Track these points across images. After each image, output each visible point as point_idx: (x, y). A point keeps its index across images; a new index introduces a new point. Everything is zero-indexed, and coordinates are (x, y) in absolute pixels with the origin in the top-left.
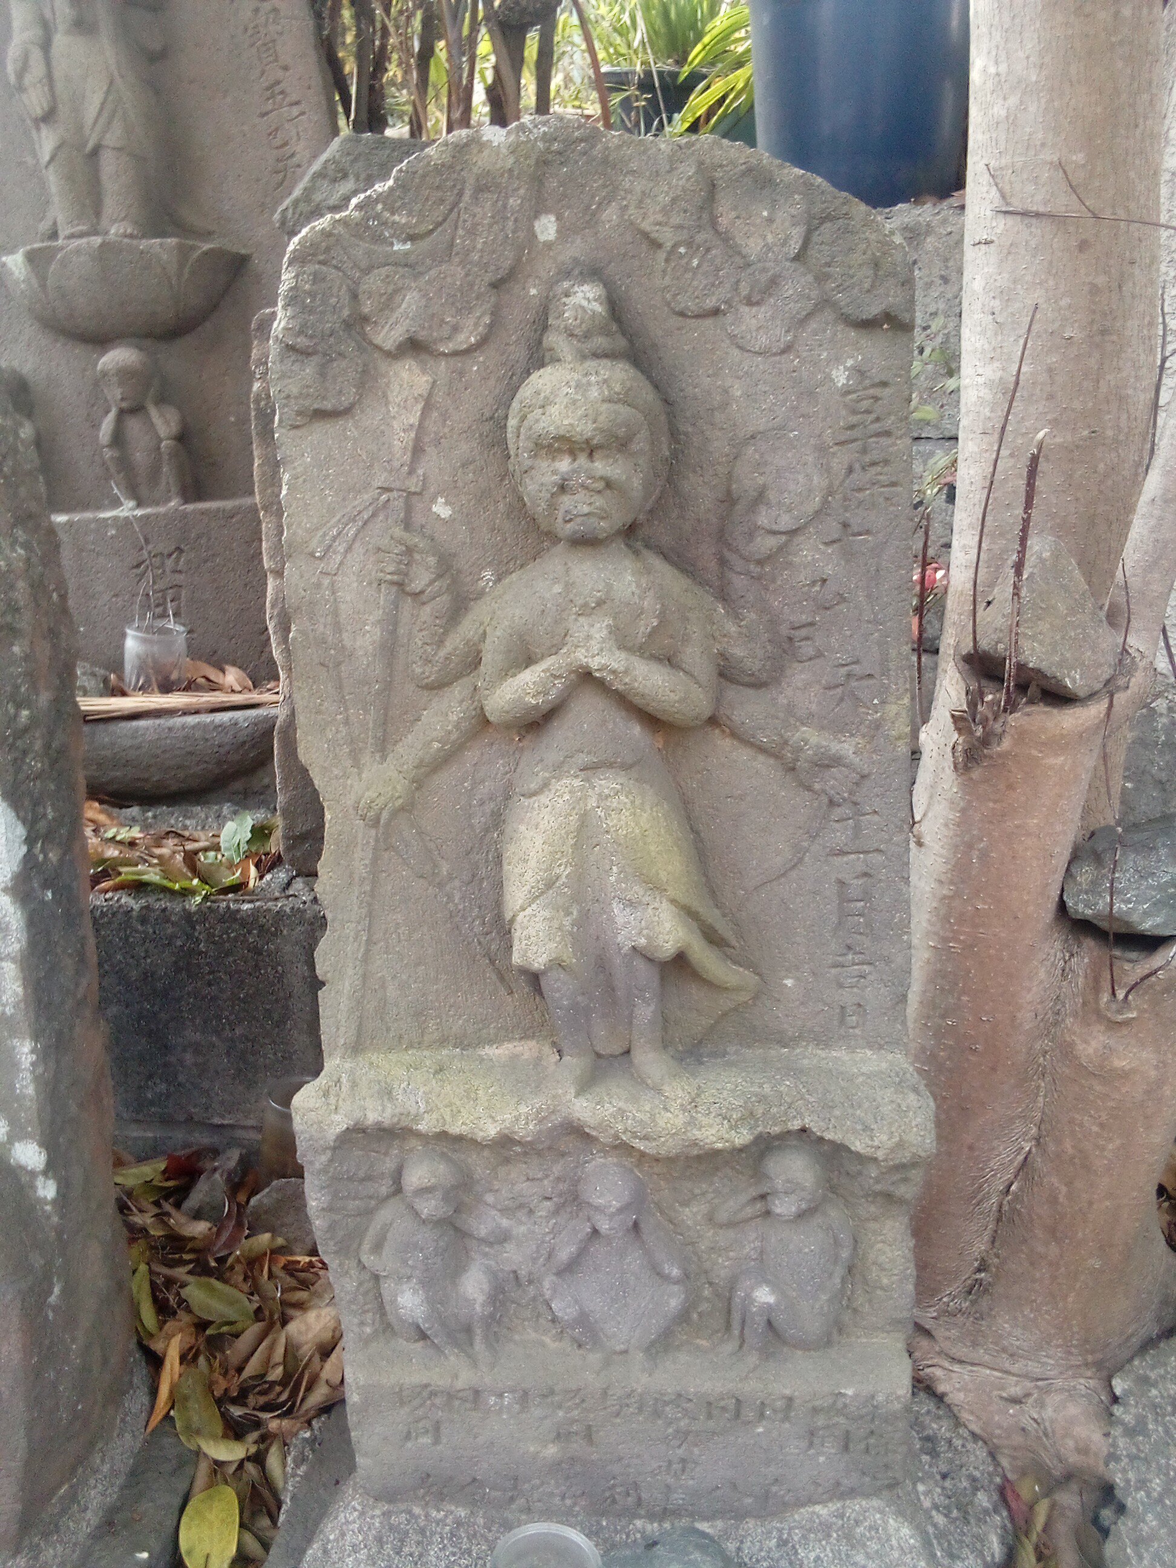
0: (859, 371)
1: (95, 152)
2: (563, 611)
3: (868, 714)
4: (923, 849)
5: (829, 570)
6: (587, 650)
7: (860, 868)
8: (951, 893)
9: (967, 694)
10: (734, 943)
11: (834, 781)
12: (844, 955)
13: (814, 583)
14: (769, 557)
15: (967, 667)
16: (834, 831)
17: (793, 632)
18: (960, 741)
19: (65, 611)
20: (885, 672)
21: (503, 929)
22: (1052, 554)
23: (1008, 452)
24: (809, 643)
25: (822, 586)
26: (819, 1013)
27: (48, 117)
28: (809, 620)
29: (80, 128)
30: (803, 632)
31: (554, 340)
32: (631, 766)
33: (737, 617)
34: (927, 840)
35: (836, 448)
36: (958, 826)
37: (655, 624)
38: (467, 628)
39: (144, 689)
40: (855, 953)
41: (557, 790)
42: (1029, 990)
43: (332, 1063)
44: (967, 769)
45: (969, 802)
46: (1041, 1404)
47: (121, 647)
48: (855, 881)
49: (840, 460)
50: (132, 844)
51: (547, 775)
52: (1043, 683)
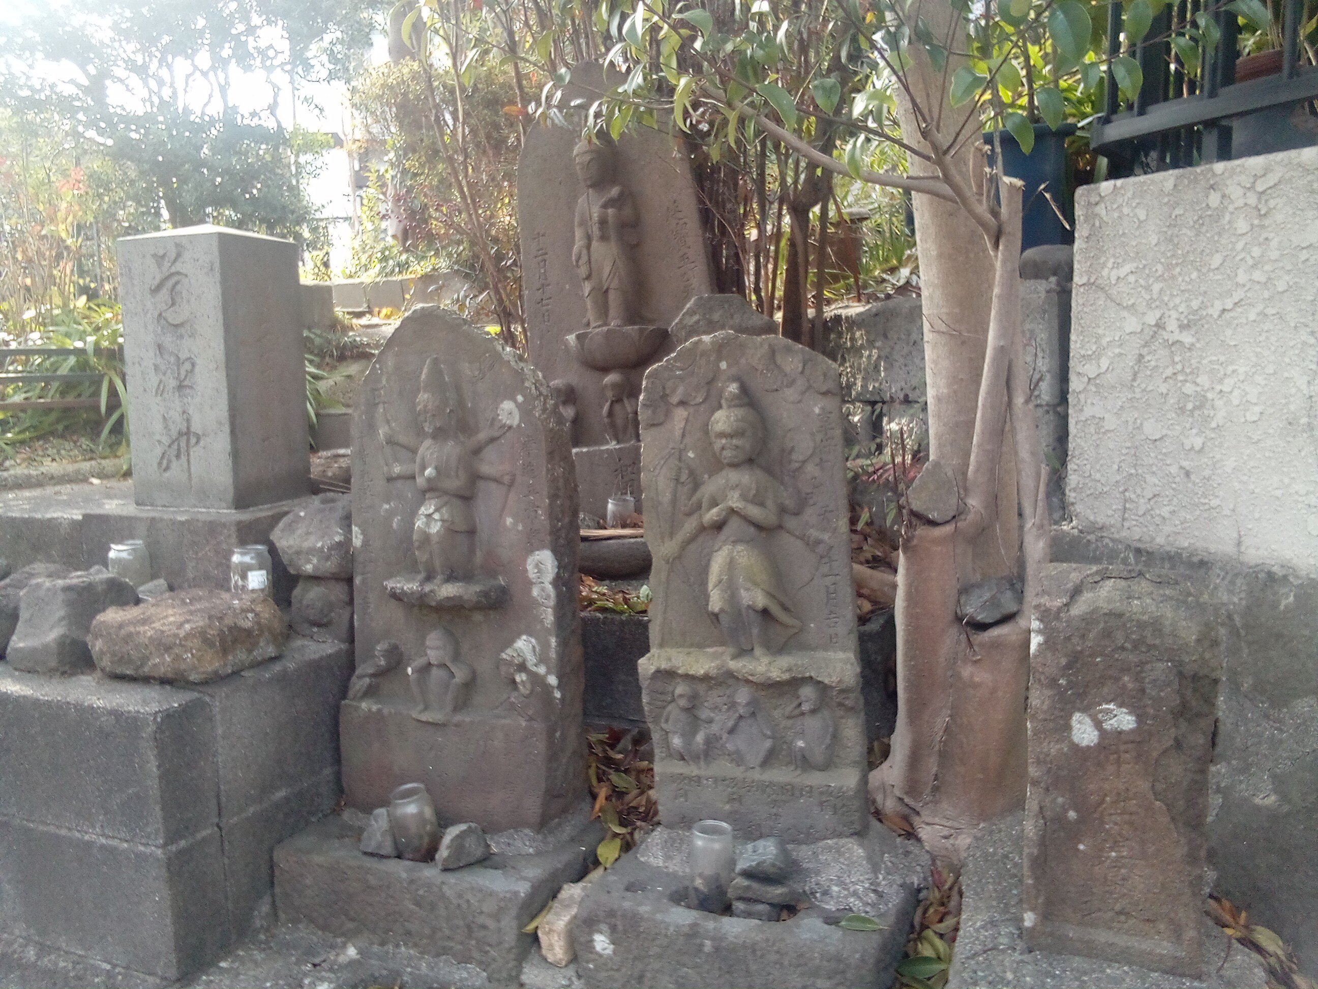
0: (823, 408)
1: (607, 290)
2: (726, 488)
3: (832, 525)
5: (817, 475)
6: (733, 502)
7: (833, 581)
11: (821, 549)
12: (830, 614)
13: (812, 479)
14: (796, 470)
16: (823, 567)
19: (576, 491)
20: (837, 510)
21: (707, 597)
24: (812, 500)
25: (815, 480)
26: (823, 637)
27: (588, 278)
28: (811, 491)
29: (601, 281)
30: (809, 496)
31: (723, 402)
33: (786, 490)
37: (756, 493)
38: (698, 494)
39: (613, 527)
40: (834, 614)
41: (724, 550)
43: (654, 650)
46: (956, 838)
47: (606, 508)
48: (832, 586)
49: (818, 438)
50: (604, 594)
51: (721, 544)
52: (925, 518)
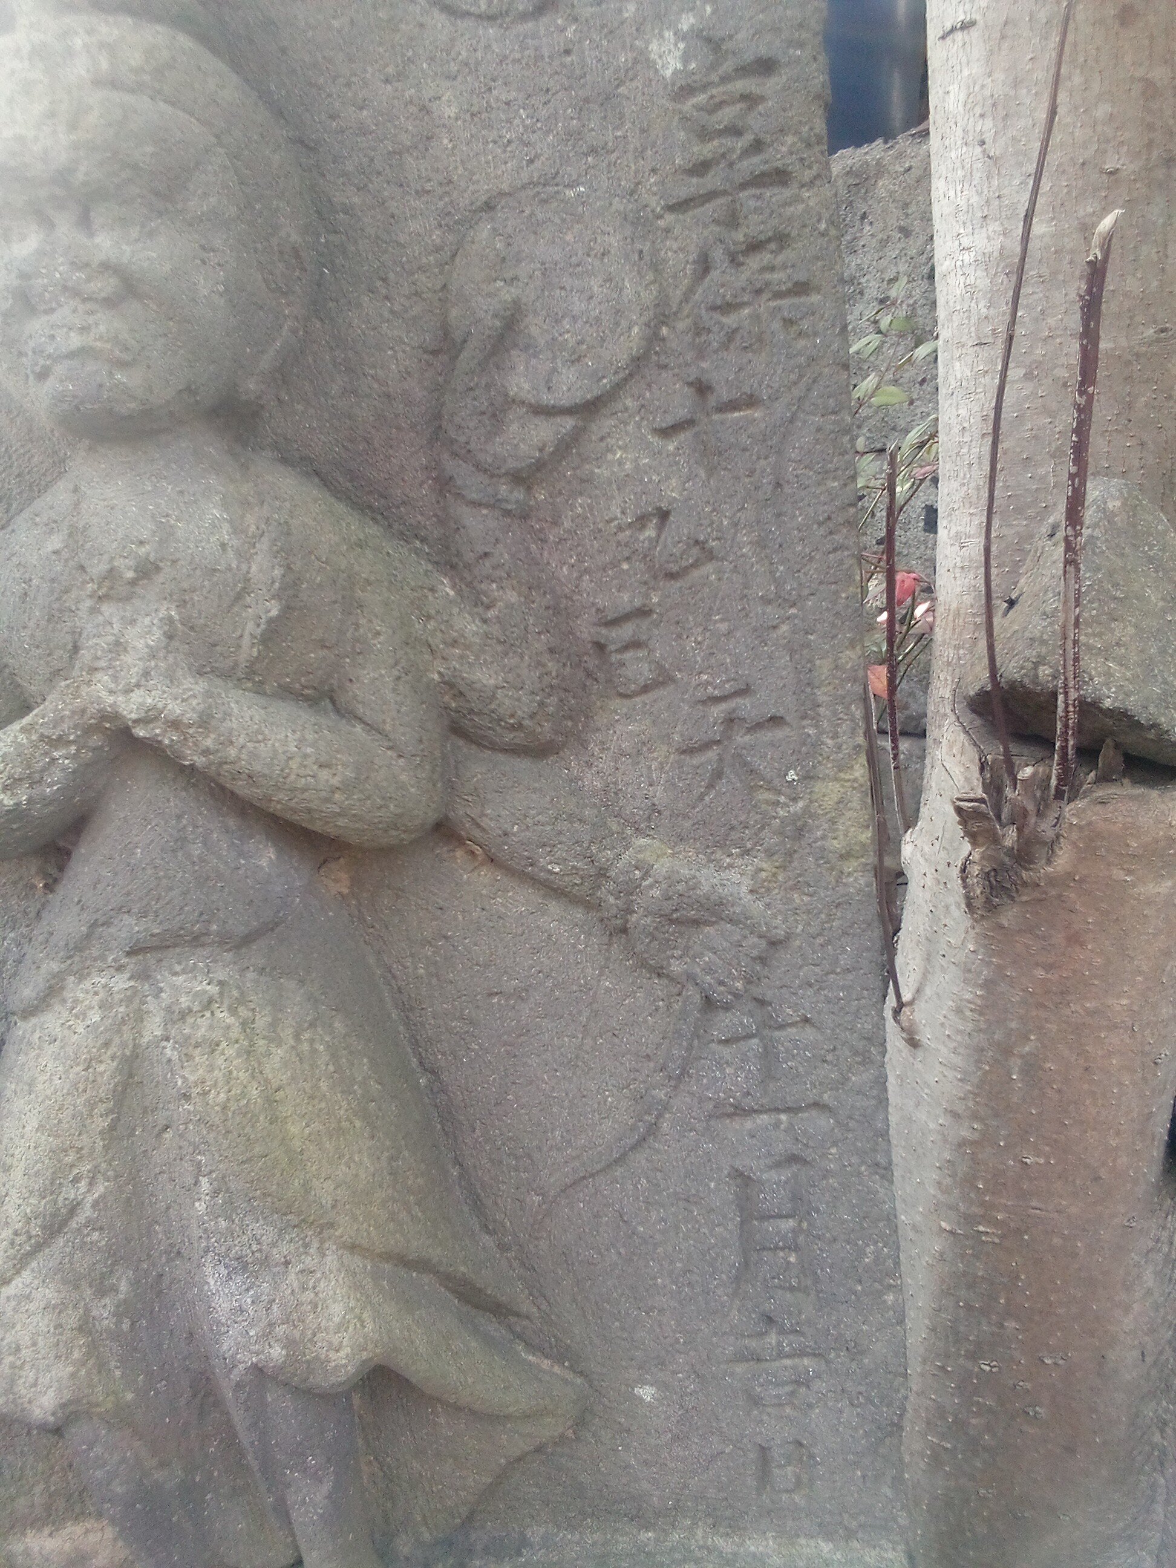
0: (709, 40)
2: (67, 591)
3: (777, 803)
4: (920, 1053)
5: (672, 491)
6: (115, 678)
7: (782, 1146)
8: (976, 1136)
9: (982, 769)
10: (526, 1307)
12: (762, 1335)
13: (642, 521)
14: (539, 466)
15: (978, 722)
16: (721, 1064)
17: (604, 631)
18: (976, 856)
20: (809, 711)
22: (1124, 504)
23: (1021, 372)
24: (641, 654)
25: (660, 528)
26: (713, 1458)
28: (637, 603)
30: (626, 631)
32: (247, 940)
33: (479, 602)
34: (925, 1036)
35: (670, 218)
36: (981, 1014)
37: (274, 613)
40: (782, 1332)
41: (76, 1001)
42: (1127, 1309)
44: (991, 908)
45: (1000, 968)
48: (773, 1175)
49: (682, 243)
51: (55, 966)
52: (1130, 739)
